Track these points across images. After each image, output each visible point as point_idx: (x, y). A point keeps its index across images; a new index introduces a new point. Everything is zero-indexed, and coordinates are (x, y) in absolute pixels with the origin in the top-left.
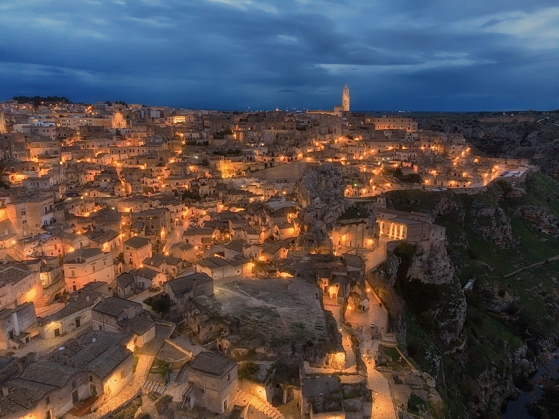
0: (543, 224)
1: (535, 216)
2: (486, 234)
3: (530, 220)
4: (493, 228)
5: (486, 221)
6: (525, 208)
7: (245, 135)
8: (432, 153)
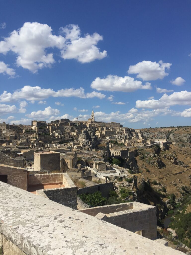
1: (170, 158)
5: (151, 158)
6: (166, 155)
7: (52, 128)
8: (129, 135)
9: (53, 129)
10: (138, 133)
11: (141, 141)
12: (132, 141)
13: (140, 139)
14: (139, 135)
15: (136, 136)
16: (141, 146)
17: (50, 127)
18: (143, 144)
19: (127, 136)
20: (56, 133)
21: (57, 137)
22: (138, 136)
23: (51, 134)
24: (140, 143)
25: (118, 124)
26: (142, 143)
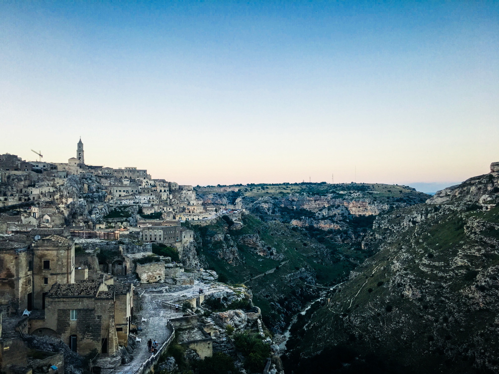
0: (259, 248)
1: (252, 242)
2: (220, 255)
3: (250, 246)
4: (225, 250)
5: (218, 244)
6: (244, 236)
8: (167, 197)
10: (187, 192)
14: (190, 196)
22: (186, 197)
24: (193, 212)
25: (141, 172)
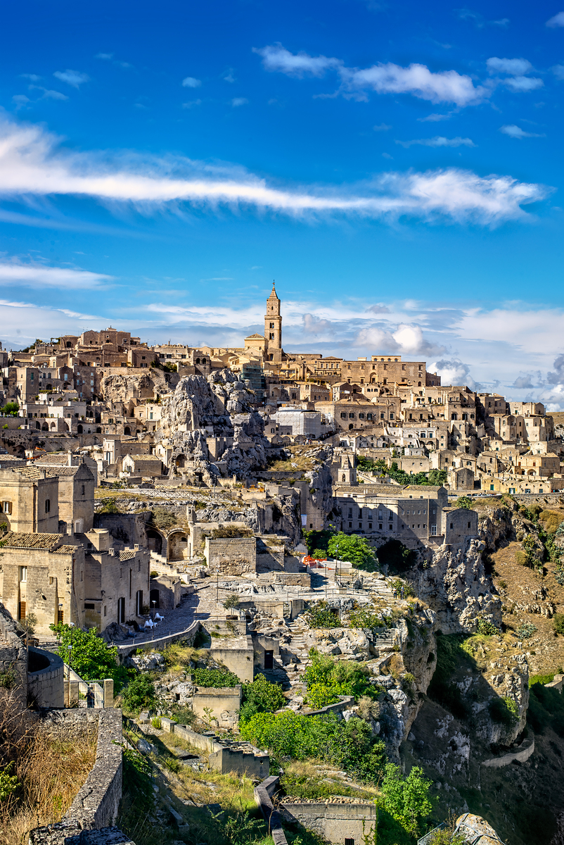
7: (32, 374)
8: (470, 432)
9: (38, 382)
10: (526, 421)
11: (539, 463)
12: (487, 460)
13: (535, 453)
14: (533, 431)
15: (512, 436)
16: (537, 492)
17: (22, 374)
18: (546, 478)
19: (463, 433)
20: (51, 403)
21: (55, 429)
22: (524, 435)
23: (25, 407)
24: (531, 473)
25: (412, 369)
26: (541, 475)
